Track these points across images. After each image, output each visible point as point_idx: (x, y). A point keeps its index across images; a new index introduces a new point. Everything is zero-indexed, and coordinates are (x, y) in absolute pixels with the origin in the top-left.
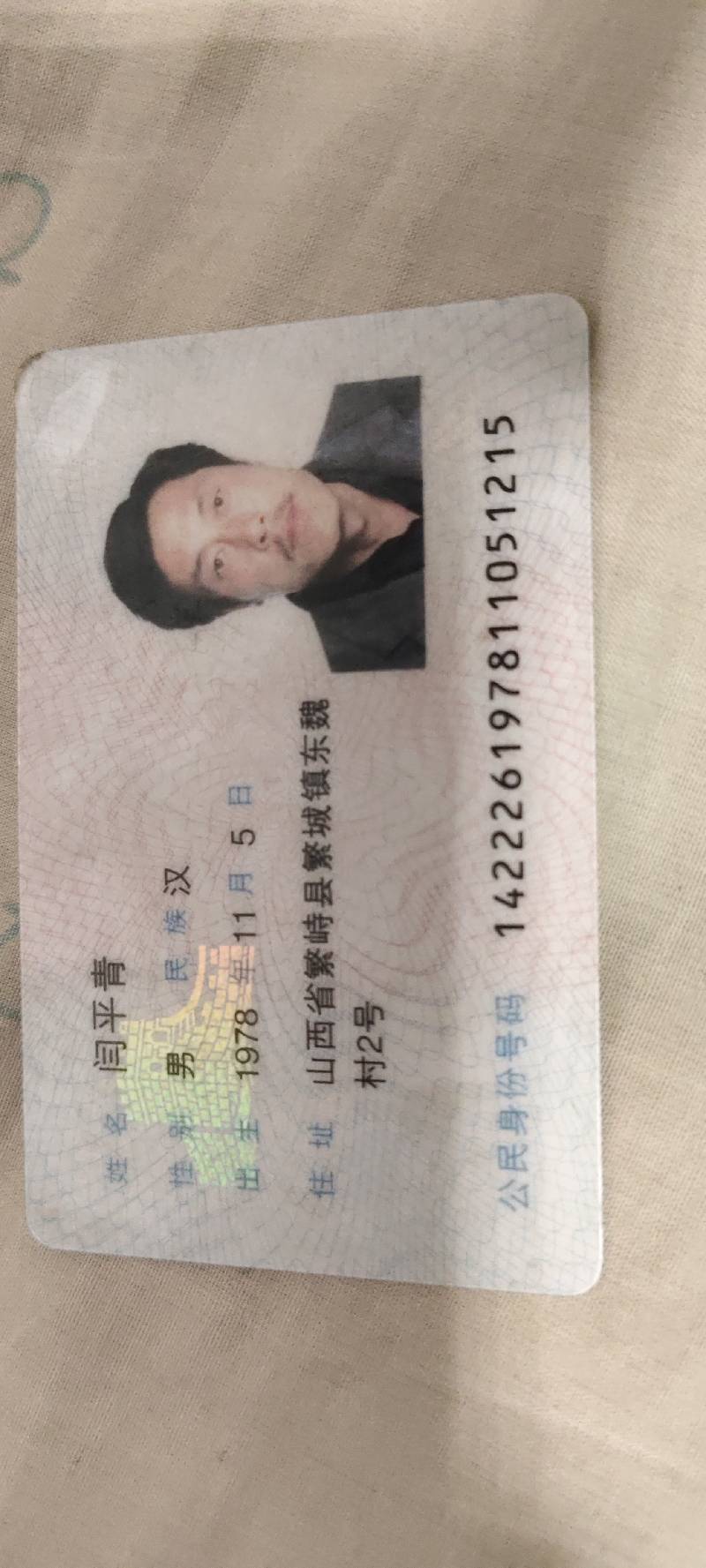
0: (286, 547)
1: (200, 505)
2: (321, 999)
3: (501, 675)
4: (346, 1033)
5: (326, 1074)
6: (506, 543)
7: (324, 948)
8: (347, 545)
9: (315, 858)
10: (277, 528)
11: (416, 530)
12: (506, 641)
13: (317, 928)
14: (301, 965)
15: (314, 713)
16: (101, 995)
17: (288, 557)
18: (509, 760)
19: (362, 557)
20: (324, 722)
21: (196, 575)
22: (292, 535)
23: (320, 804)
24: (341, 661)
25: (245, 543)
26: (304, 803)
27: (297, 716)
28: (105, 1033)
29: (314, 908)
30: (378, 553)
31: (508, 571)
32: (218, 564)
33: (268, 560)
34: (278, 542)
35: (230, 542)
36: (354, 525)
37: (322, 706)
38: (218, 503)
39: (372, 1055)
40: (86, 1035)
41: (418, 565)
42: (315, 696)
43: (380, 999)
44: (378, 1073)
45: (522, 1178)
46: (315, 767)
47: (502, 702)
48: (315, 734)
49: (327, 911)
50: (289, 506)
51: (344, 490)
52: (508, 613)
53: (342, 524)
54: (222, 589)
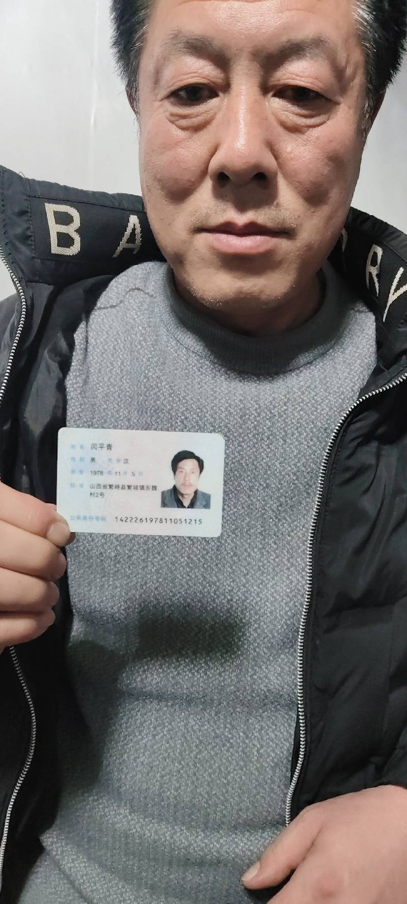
0: (184, 484)
1: (192, 469)
2: (105, 487)
3: (159, 520)
4: (99, 491)
5: (92, 487)
6: (180, 522)
7: (114, 487)
8: (182, 495)
9: (129, 487)
10: (187, 483)
11: (184, 507)
12: (164, 521)
13: (117, 487)
14: (111, 484)
15: (154, 488)
16: (105, 446)
17: (182, 485)
18: (145, 521)
19: (180, 498)
20: (153, 490)
21: (180, 468)
22: (185, 486)
23: (139, 488)
24: (163, 493)
25: (185, 478)
26: (139, 485)
27: (154, 485)
28: (98, 446)
29: (121, 487)
30: (181, 501)
31: (176, 522)
32: (182, 472)
33: (182, 481)
34: (184, 483)
35: (186, 474)
36: (186, 496)
37: (156, 489)
38: (193, 472)
39: (95, 495)
40: (98, 442)
41: (178, 507)
42: (157, 488)
43: (105, 497)
44: (92, 496)
45: (76, 519)
46: (145, 488)
47: (154, 520)
48: (151, 488)
49: (120, 488)
50: (191, 485)
51: (193, 495)
52: (169, 521)
53: (186, 494)
54: (177, 473)
